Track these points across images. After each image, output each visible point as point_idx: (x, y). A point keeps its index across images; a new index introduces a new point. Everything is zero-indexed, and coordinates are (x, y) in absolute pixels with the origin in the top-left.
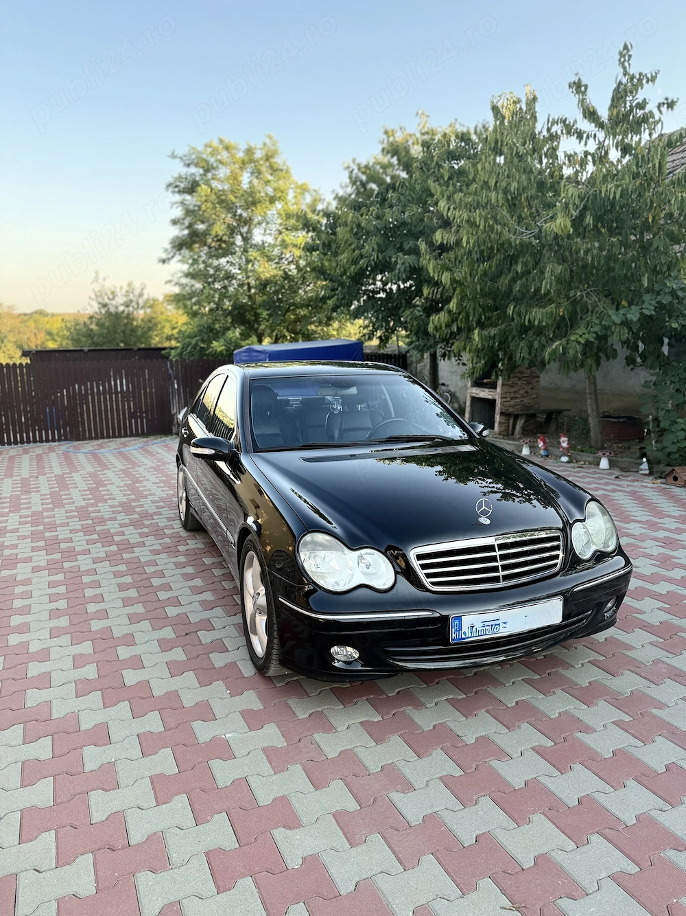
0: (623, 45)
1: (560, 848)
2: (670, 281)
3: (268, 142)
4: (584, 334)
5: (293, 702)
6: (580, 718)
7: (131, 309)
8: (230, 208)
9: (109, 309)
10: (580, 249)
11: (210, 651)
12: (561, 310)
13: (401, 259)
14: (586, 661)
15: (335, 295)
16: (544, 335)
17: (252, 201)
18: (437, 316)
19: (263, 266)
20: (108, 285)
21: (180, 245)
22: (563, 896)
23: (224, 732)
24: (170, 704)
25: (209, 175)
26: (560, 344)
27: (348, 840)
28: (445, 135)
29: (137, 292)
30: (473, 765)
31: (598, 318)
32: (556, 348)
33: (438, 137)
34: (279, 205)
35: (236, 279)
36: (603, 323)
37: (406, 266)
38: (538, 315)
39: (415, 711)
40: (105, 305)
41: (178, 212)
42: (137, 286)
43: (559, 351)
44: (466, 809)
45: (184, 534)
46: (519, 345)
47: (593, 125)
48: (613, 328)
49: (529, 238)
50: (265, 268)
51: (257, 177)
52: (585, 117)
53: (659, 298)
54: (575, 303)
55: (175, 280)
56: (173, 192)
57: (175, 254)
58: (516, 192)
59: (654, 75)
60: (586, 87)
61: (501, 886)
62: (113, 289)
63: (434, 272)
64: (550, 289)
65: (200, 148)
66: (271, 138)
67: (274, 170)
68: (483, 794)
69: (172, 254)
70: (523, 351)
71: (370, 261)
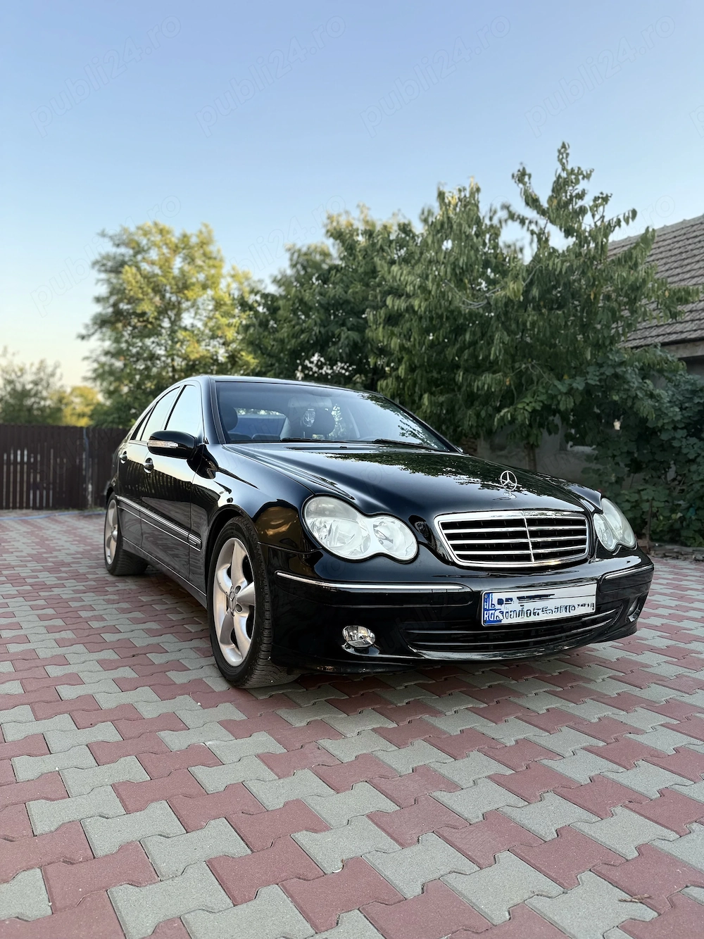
0: (561, 145)
1: (661, 838)
2: (613, 355)
3: (204, 230)
4: (531, 402)
5: (283, 713)
6: (624, 722)
7: (40, 388)
8: (158, 290)
9: (15, 386)
10: (526, 321)
11: (167, 669)
12: (508, 380)
13: (344, 334)
14: (606, 676)
15: (272, 370)
16: (491, 405)
17: (183, 285)
18: (385, 382)
19: (192, 346)
20: (18, 362)
21: (102, 322)
22: (689, 885)
23: (203, 740)
24: (125, 717)
25: (139, 257)
26: (508, 412)
27: (396, 841)
28: (385, 227)
29: (49, 370)
30: (523, 764)
31: (543, 387)
32: (504, 415)
33: (378, 228)
34: (210, 292)
35: (159, 360)
36: (549, 392)
37: (350, 340)
38: (487, 381)
39: (434, 718)
40: (10, 382)
41: (103, 290)
42: (50, 364)
43: (507, 418)
44: (531, 805)
45: (111, 578)
46: (466, 413)
47: (535, 212)
48: (559, 397)
49: (478, 308)
50: (194, 348)
51: (189, 263)
52: (527, 204)
53: (602, 370)
54: (520, 374)
55: (94, 356)
56: (100, 271)
57: (96, 331)
58: (464, 266)
59: (589, 172)
60: (530, 176)
61: (609, 878)
62: (21, 365)
63: (384, 337)
64: (500, 355)
65: (133, 229)
66: (206, 226)
67: (206, 256)
68: (546, 790)
69: (92, 331)
70: (472, 419)
71: (311, 335)
